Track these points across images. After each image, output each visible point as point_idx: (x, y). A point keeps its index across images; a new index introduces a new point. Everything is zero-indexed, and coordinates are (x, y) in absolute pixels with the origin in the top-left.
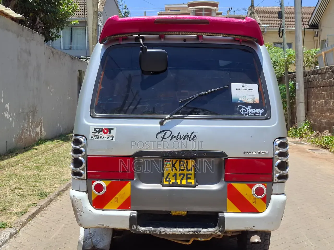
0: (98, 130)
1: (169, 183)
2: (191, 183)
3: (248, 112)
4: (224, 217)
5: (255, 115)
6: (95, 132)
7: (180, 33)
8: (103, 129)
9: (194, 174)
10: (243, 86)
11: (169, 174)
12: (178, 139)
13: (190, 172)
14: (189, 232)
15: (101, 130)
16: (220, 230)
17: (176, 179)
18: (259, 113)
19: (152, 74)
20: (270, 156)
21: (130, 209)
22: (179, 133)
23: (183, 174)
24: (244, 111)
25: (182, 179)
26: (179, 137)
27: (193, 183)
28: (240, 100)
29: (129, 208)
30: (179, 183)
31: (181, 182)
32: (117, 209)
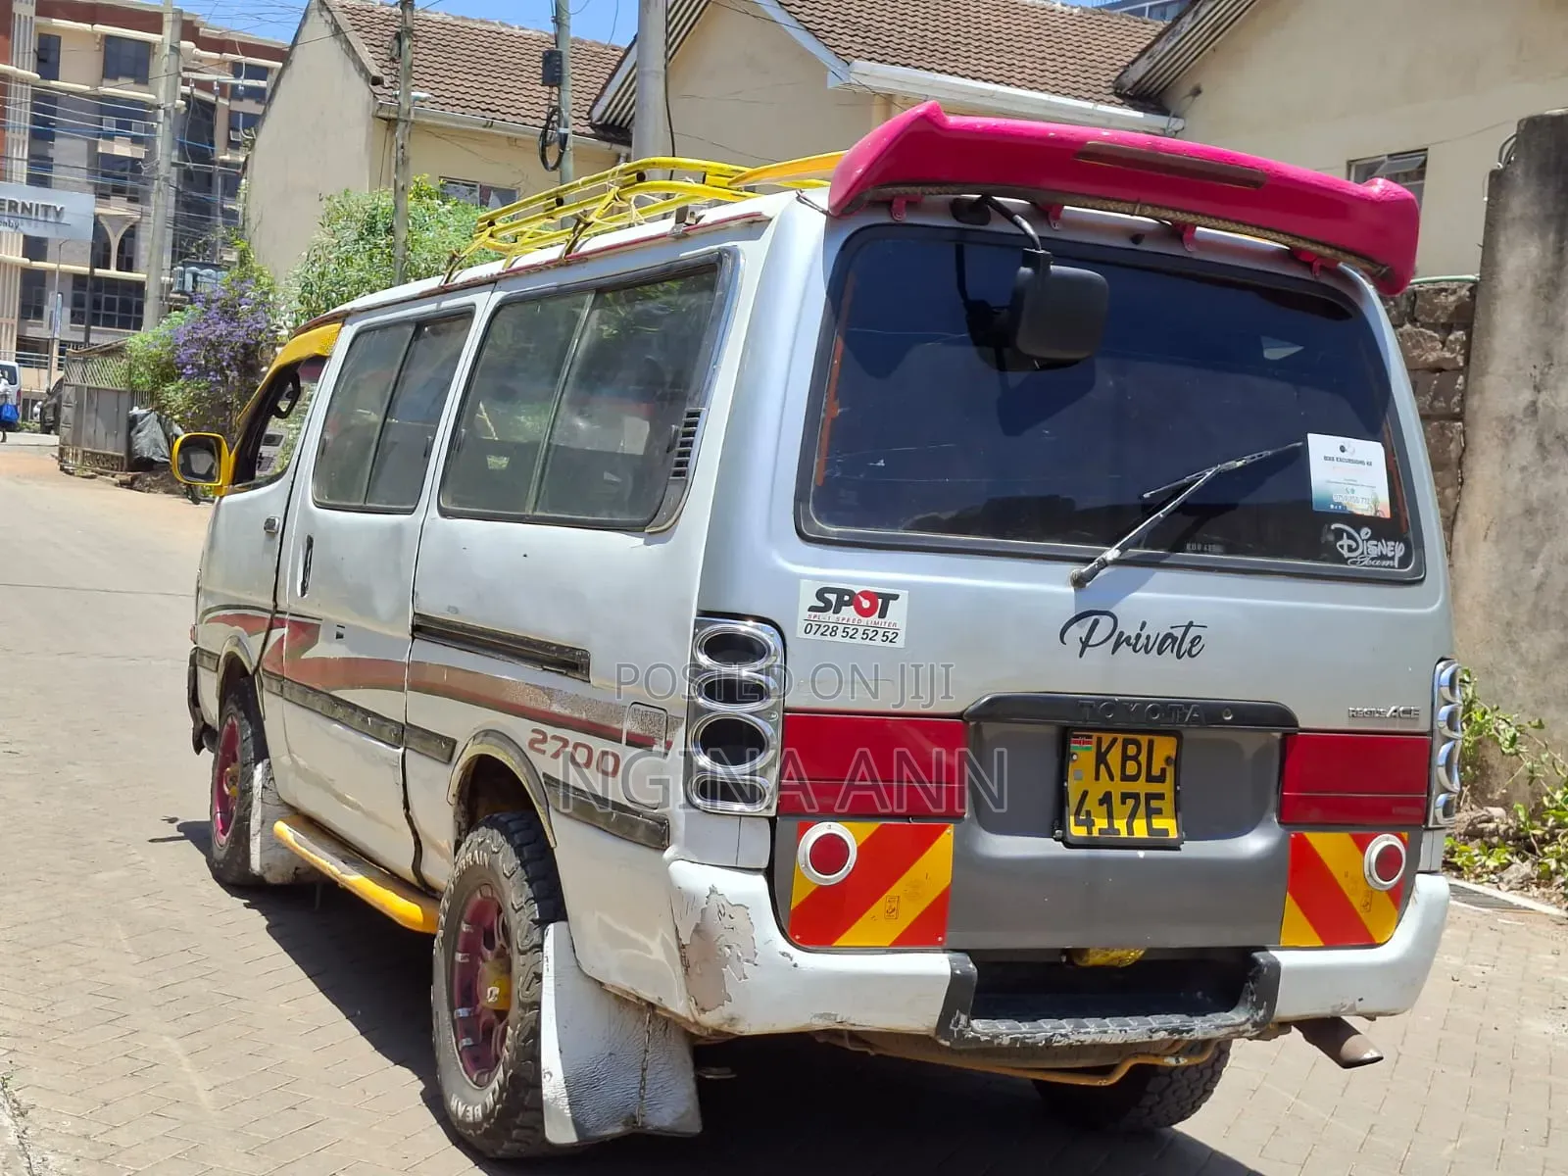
0: (833, 597)
1: (1090, 832)
2: (1165, 832)
3: (1363, 553)
4: (1276, 967)
5: (1380, 566)
6: (822, 605)
7: (1138, 207)
8: (852, 592)
9: (1173, 794)
10: (1343, 449)
11: (1085, 794)
12: (1138, 648)
13: (1155, 788)
14: (1154, 1035)
15: (845, 598)
16: (1258, 1019)
17: (1110, 817)
18: (1392, 558)
19: (1037, 370)
20: (1423, 726)
21: (941, 943)
22: (1144, 625)
23: (1136, 796)
24: (1350, 549)
25: (1132, 816)
26: (1143, 640)
27: (1173, 834)
28: (1339, 504)
29: (940, 939)
30: (1124, 834)
31: (1130, 830)
32: (891, 945)
